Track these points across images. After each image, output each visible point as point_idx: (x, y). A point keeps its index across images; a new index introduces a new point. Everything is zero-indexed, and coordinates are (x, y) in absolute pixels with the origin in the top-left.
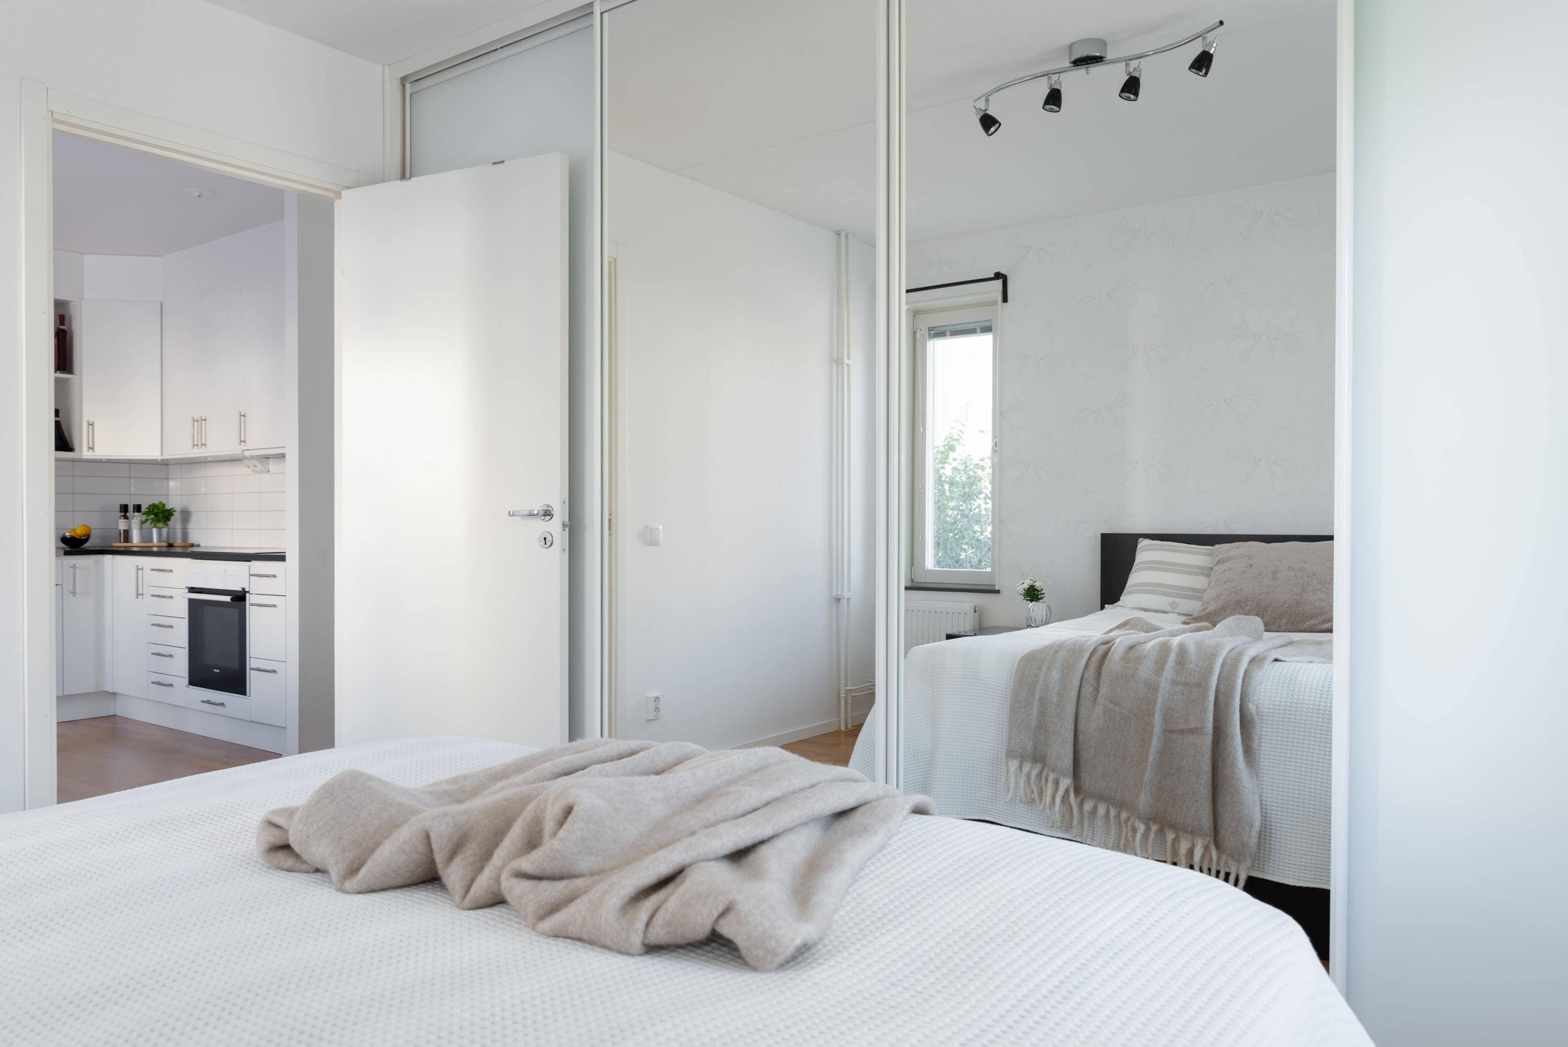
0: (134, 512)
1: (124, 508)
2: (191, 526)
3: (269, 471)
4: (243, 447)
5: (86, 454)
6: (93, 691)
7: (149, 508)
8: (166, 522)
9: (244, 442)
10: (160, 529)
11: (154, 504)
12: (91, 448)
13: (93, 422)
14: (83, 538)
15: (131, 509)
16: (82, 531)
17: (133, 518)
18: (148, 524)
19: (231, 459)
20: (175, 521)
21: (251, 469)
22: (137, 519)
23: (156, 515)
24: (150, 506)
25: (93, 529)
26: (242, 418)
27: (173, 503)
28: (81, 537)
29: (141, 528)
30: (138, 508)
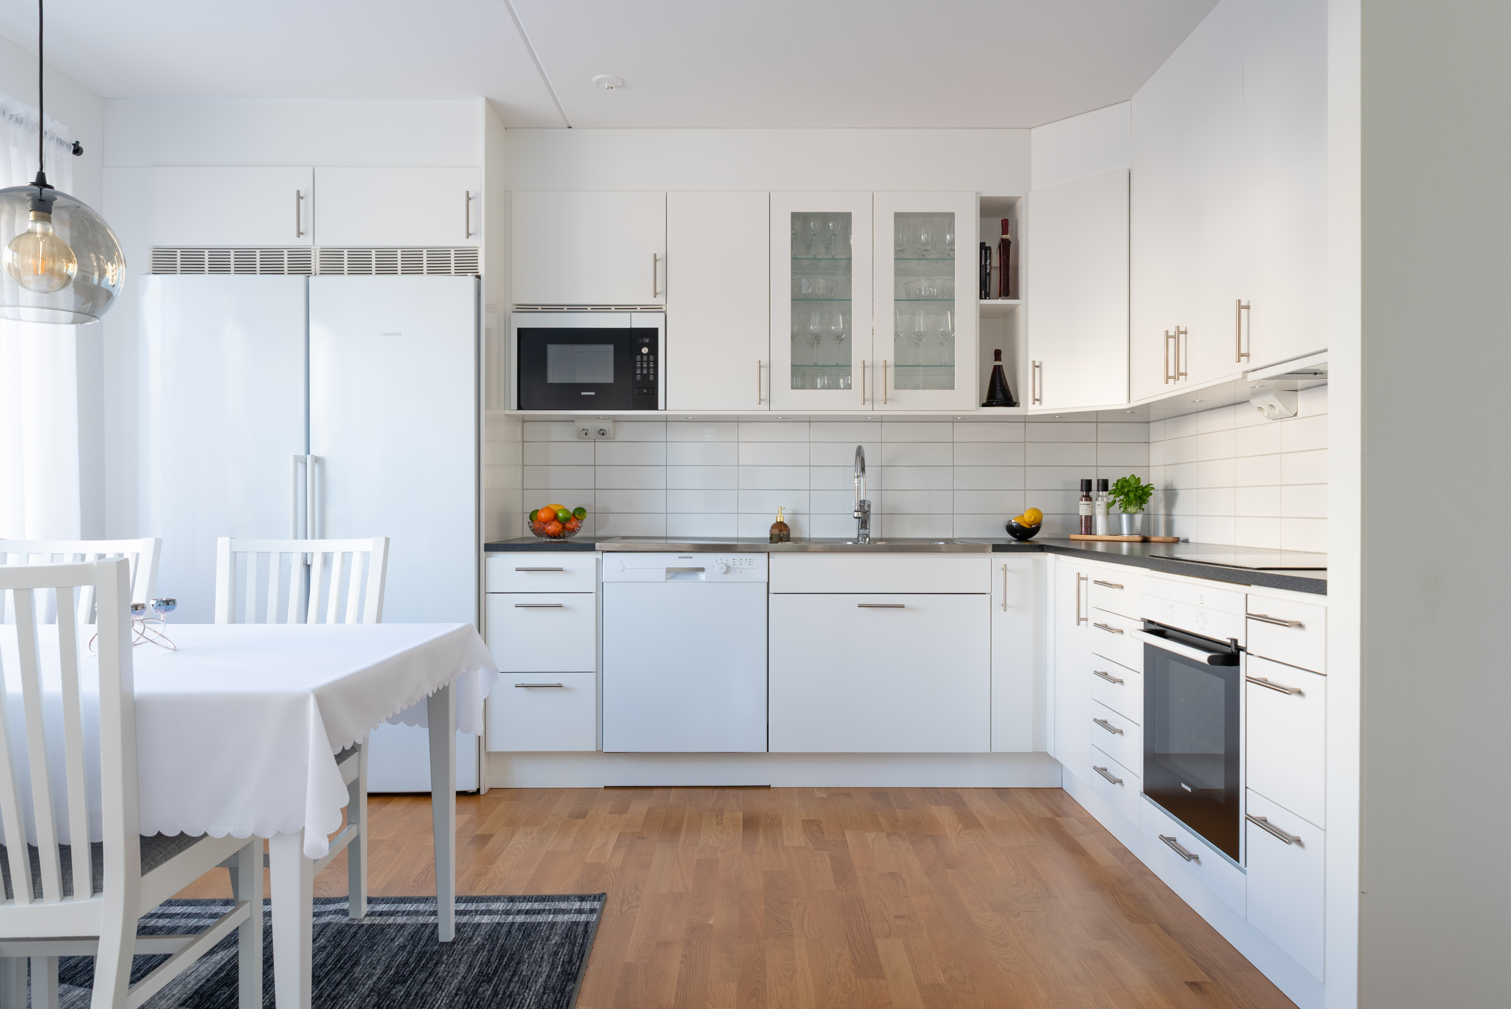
0: (1098, 490)
1: (1087, 485)
2: (1179, 510)
3: (1296, 415)
4: (1244, 365)
5: (1033, 409)
6: (1031, 751)
7: (1117, 485)
8: (1141, 504)
9: (1247, 355)
10: (1131, 515)
11: (1125, 478)
12: (1038, 400)
13: (1041, 363)
14: (1033, 526)
15: (1094, 486)
16: (1030, 517)
17: (1097, 500)
18: (1115, 508)
19: (1234, 402)
20: (1156, 503)
21: (1265, 413)
22: (1102, 500)
23: (1127, 495)
24: (1118, 481)
25: (1044, 514)
26: (1244, 312)
27: (1156, 478)
28: (1031, 525)
29: (1108, 514)
30: (1104, 485)
